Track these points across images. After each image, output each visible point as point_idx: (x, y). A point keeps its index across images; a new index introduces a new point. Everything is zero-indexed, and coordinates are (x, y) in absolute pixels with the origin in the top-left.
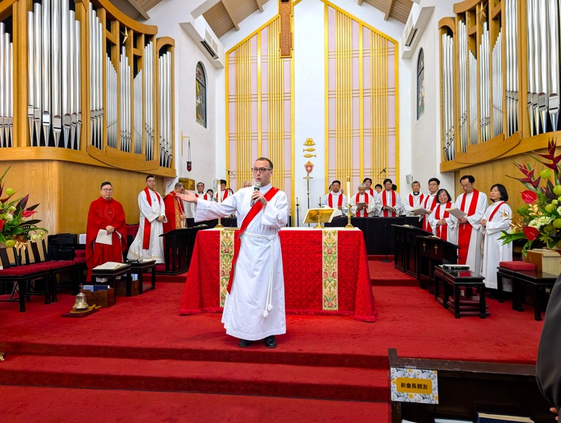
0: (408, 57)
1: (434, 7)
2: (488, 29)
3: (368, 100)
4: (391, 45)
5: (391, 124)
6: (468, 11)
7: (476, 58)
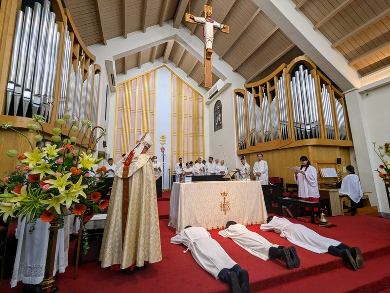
0: (208, 104)
1: (231, 84)
2: (267, 95)
4: (200, 97)
5: (201, 132)
6: (254, 87)
7: (259, 106)
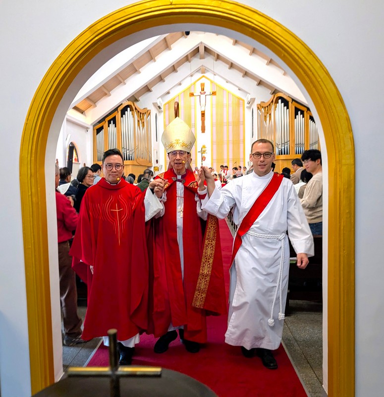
0: (248, 108)
3: (231, 127)
4: (241, 101)
5: (241, 138)
